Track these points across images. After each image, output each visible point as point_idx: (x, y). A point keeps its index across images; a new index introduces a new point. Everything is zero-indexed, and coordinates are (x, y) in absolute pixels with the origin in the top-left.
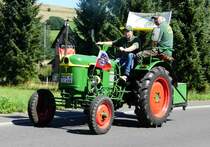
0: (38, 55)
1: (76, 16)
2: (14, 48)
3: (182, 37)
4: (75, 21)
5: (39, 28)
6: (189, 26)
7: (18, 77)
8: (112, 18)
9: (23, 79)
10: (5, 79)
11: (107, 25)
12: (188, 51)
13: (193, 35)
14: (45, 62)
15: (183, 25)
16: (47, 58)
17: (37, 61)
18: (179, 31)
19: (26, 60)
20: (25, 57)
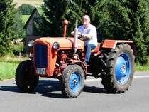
0: (13, 35)
1: (43, 3)
3: (129, 20)
4: (43, 8)
5: (14, 13)
6: (134, 12)
8: (73, 5)
11: (68, 11)
12: (134, 32)
13: (138, 19)
14: (19, 40)
15: (130, 11)
16: (20, 37)
17: (12, 40)
18: (127, 16)
19: (3, 38)
20: (3, 36)
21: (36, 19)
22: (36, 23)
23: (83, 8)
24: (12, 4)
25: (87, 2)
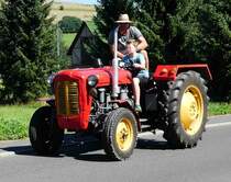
0: (51, 66)
1: (95, 14)
2: (21, 58)
4: (96, 21)
5: (51, 32)
7: (28, 93)
8: (141, 15)
9: (34, 96)
10: (11, 96)
18: (226, 27)
19: (37, 72)
20: (36, 68)
21: (86, 40)
22: (85, 46)
23: (158, 18)
24: (48, 18)
25: (164, 9)
